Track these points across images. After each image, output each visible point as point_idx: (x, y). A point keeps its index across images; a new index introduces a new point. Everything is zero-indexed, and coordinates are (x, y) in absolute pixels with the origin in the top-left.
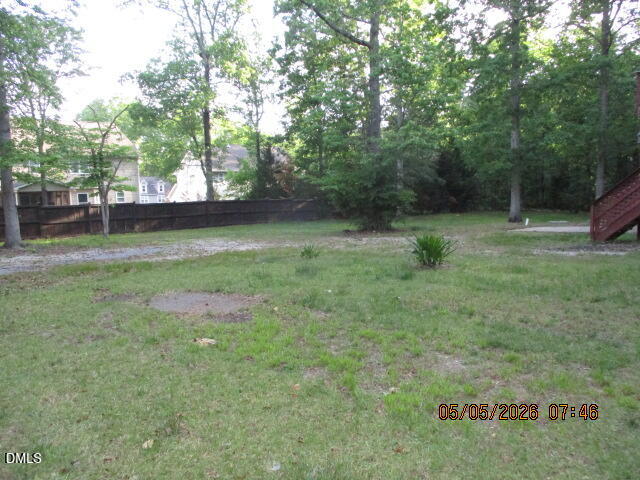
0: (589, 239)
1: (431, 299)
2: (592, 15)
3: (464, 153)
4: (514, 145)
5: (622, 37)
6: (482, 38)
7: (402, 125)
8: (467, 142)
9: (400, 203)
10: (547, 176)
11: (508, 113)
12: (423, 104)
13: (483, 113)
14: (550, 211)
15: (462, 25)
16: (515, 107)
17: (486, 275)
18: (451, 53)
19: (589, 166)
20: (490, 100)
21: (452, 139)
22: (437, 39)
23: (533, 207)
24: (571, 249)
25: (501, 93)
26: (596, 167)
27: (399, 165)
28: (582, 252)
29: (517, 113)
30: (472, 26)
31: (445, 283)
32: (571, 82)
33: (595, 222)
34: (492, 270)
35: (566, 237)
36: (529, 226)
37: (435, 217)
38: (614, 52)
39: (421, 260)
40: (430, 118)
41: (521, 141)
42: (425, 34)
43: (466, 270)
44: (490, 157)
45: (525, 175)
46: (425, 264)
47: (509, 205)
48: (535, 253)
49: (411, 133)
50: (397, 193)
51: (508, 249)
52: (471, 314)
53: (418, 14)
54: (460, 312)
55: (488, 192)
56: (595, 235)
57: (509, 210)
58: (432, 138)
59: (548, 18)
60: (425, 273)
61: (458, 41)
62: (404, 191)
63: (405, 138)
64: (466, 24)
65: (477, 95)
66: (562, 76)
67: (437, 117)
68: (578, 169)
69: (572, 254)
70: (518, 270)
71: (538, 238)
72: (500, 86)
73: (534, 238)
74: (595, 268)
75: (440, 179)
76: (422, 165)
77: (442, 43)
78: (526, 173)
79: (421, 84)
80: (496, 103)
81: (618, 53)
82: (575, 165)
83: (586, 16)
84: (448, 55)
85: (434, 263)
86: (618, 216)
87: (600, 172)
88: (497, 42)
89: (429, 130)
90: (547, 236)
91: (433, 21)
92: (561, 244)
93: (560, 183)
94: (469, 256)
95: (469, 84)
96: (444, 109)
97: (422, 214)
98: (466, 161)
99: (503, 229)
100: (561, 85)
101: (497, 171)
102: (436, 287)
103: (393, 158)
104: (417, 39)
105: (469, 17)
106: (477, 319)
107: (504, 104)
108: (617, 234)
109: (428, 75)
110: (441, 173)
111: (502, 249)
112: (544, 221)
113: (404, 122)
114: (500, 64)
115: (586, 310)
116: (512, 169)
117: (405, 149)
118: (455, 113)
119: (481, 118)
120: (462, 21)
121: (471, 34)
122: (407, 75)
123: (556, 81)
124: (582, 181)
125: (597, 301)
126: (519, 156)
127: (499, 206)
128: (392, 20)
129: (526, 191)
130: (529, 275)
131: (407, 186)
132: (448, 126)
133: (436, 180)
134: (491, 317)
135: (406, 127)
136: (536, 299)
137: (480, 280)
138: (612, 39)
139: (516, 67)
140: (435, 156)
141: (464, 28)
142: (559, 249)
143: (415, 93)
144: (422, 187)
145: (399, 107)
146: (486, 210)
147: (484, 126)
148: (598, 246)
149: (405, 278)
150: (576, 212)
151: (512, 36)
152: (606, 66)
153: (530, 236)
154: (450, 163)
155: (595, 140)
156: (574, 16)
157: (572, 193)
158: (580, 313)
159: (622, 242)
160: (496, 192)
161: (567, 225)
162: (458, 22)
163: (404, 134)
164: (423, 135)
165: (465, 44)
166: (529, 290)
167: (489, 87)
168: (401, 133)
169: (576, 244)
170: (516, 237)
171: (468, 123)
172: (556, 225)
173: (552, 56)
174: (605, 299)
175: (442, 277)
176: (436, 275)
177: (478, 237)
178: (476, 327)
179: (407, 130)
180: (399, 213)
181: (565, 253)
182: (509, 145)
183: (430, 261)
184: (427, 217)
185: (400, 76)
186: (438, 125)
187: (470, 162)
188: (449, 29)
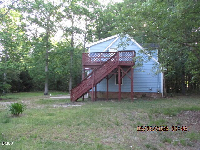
0: (70, 101)
1: (18, 132)
2: (68, 36)
3: (29, 72)
4: (46, 70)
5: (76, 43)
6: (37, 36)
7: (7, 61)
8: (31, 68)
9: (5, 89)
10: (55, 80)
11: (45, 60)
12: (16, 54)
13: (36, 60)
14: (56, 91)
15: (30, 31)
16: (47, 59)
17: (40, 118)
18: (27, 39)
19: (67, 78)
20: (39, 56)
21: (25, 67)
22: (22, 34)
23: (51, 90)
24: (65, 104)
25: (43, 54)
26: (69, 78)
27: (5, 75)
28: (69, 105)
29: (47, 61)
30: (34, 32)
31: (24, 123)
32: (63, 53)
33: (72, 95)
34: (41, 115)
35: (63, 100)
36: (51, 96)
37: (18, 93)
38: (74, 47)
39: (13, 113)
40: (18, 59)
41: (49, 69)
42: (17, 31)
43: (32, 116)
44: (38, 74)
45: (49, 80)
46: (15, 114)
47: (44, 89)
48: (54, 107)
49: (11, 64)
50: (4, 85)
51: (45, 106)
52: (36, 138)
53: (15, 24)
54: (31, 137)
55: (37, 85)
56: (72, 99)
57: (44, 91)
58: (18, 66)
59: (56, 34)
60: (15, 119)
61: (29, 35)
62: (7, 85)
63: (8, 65)
64: (32, 31)
65: (35, 54)
66: (61, 51)
67: (21, 59)
68: (64, 79)
69: (66, 106)
70: (50, 115)
71: (54, 101)
72: (42, 52)
73: (53, 101)
74: (75, 111)
75: (20, 80)
76: (14, 75)
77: (23, 35)
78: (49, 79)
79: (15, 47)
80: (41, 57)
81: (75, 47)
82: (63, 78)
83: (67, 36)
84: (25, 39)
85: (19, 114)
86: (78, 94)
87: (70, 80)
88: (42, 38)
89: (17, 63)
90: (57, 100)
91: (20, 27)
92: (62, 103)
93: (59, 83)
94: (32, 109)
95: (32, 50)
96: (23, 57)
97: (13, 92)
98: (30, 75)
99: (43, 98)
100: (60, 54)
101: (41, 79)
102: (20, 125)
103: (3, 72)
104: (14, 32)
105: (33, 29)
106: (38, 140)
107: (43, 57)
108: (78, 99)
109: (18, 44)
110: (21, 78)
111: (44, 106)
112: (55, 95)
113: (8, 60)
114: (43, 44)
115: (76, 129)
116: (46, 78)
117: (8, 69)
118: (26, 59)
119: (36, 61)
120: (30, 29)
121: (33, 34)
122: (10, 43)
123: (59, 52)
124: (65, 82)
125: (79, 125)
126: (48, 74)
127: (41, 89)
128: (5, 24)
129: (49, 85)
130: (54, 116)
131: (8, 83)
132: (24, 62)
133: (19, 81)
134: (44, 138)
135: (8, 61)
136: (59, 127)
137: (37, 120)
138: (74, 43)
139: (47, 46)
140: (19, 72)
141: (31, 32)
142: (62, 105)
143: (13, 50)
144: (13, 83)
145: (6, 54)
146: (36, 91)
147: (37, 64)
148: (73, 103)
149: (6, 122)
150: (64, 91)
151: (46, 37)
152: (73, 50)
153: (52, 100)
154: (24, 75)
155: (69, 71)
156: (64, 35)
157: (63, 86)
158: (75, 131)
159: (79, 101)
160: (40, 85)
161: (63, 96)
162: (29, 30)
163: (8, 64)
164: (15, 65)
165: (31, 37)
166: (56, 123)
167: (39, 52)
168: (6, 63)
169: (66, 103)
170: (47, 101)
171: (31, 62)
172: (59, 96)
173: (57, 45)
174: (81, 124)
175: (22, 120)
176: (19, 119)
177: (34, 101)
178: (39, 145)
179: (9, 63)
180: (4, 92)
181: (64, 106)
182: (44, 71)
183: (17, 113)
184: (15, 94)
185: (7, 43)
186: (21, 62)
187: (32, 75)
188: (26, 31)
